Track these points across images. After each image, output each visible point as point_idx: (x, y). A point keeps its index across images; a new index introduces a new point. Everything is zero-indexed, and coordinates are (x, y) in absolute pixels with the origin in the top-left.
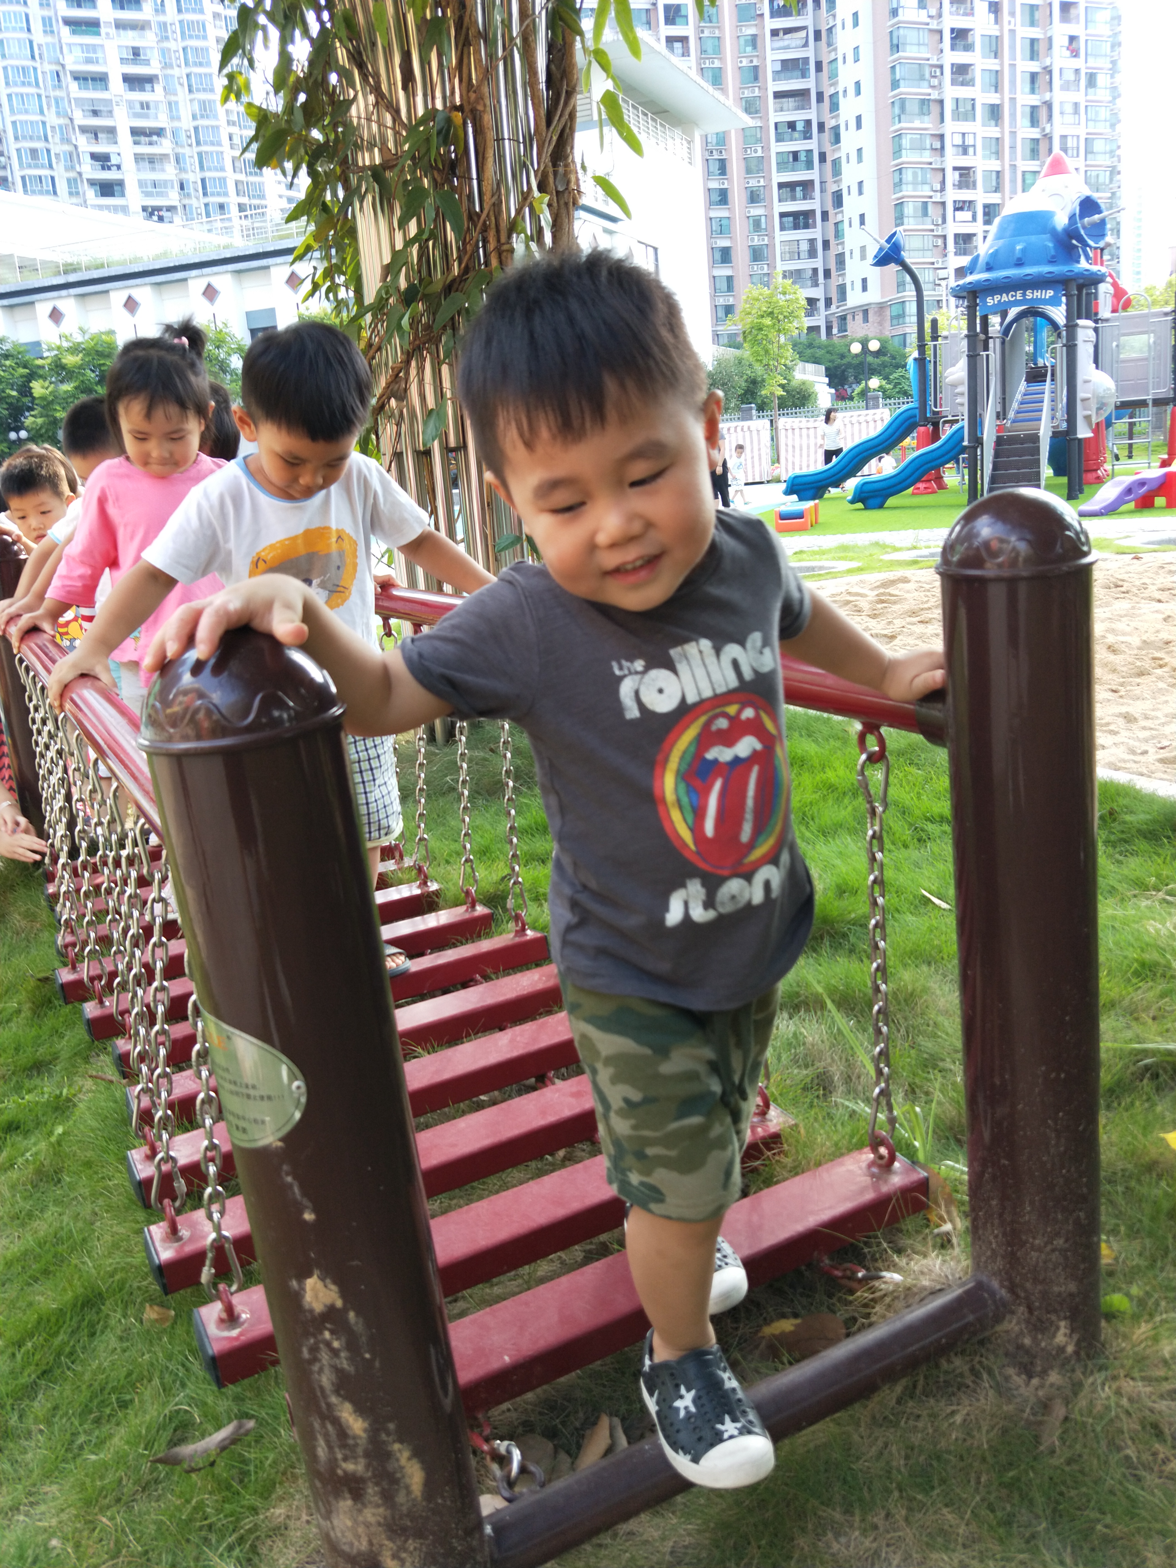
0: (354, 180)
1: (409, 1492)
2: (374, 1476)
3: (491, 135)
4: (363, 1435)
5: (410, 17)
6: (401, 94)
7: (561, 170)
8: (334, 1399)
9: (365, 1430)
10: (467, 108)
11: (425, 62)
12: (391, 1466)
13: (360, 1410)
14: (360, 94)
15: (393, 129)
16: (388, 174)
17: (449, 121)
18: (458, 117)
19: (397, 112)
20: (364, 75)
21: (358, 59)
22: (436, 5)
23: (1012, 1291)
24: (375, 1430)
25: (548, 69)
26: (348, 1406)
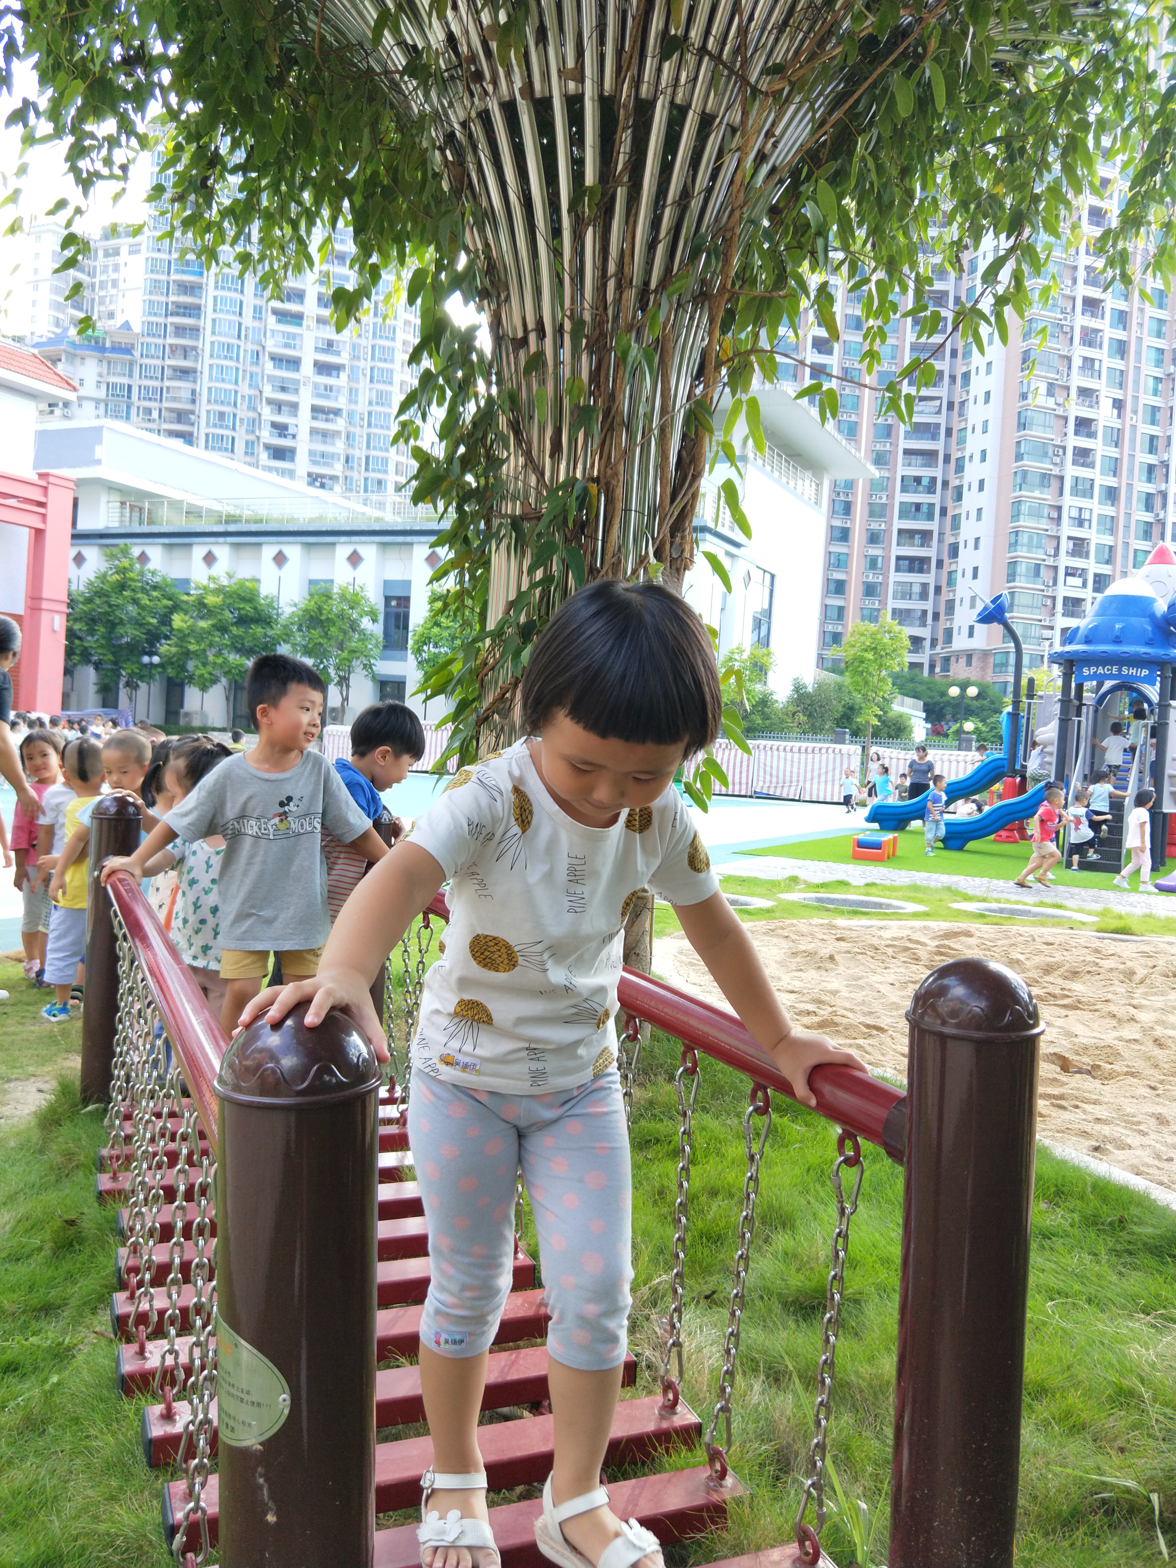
0: (496, 522)
3: (620, 505)
5: (566, 401)
6: (548, 460)
7: (678, 540)
10: (603, 482)
11: (573, 440)
14: (512, 457)
15: (536, 488)
16: (527, 525)
17: (585, 490)
18: (593, 488)
19: (542, 474)
20: (519, 441)
21: (515, 427)
22: (590, 394)
25: (679, 453)
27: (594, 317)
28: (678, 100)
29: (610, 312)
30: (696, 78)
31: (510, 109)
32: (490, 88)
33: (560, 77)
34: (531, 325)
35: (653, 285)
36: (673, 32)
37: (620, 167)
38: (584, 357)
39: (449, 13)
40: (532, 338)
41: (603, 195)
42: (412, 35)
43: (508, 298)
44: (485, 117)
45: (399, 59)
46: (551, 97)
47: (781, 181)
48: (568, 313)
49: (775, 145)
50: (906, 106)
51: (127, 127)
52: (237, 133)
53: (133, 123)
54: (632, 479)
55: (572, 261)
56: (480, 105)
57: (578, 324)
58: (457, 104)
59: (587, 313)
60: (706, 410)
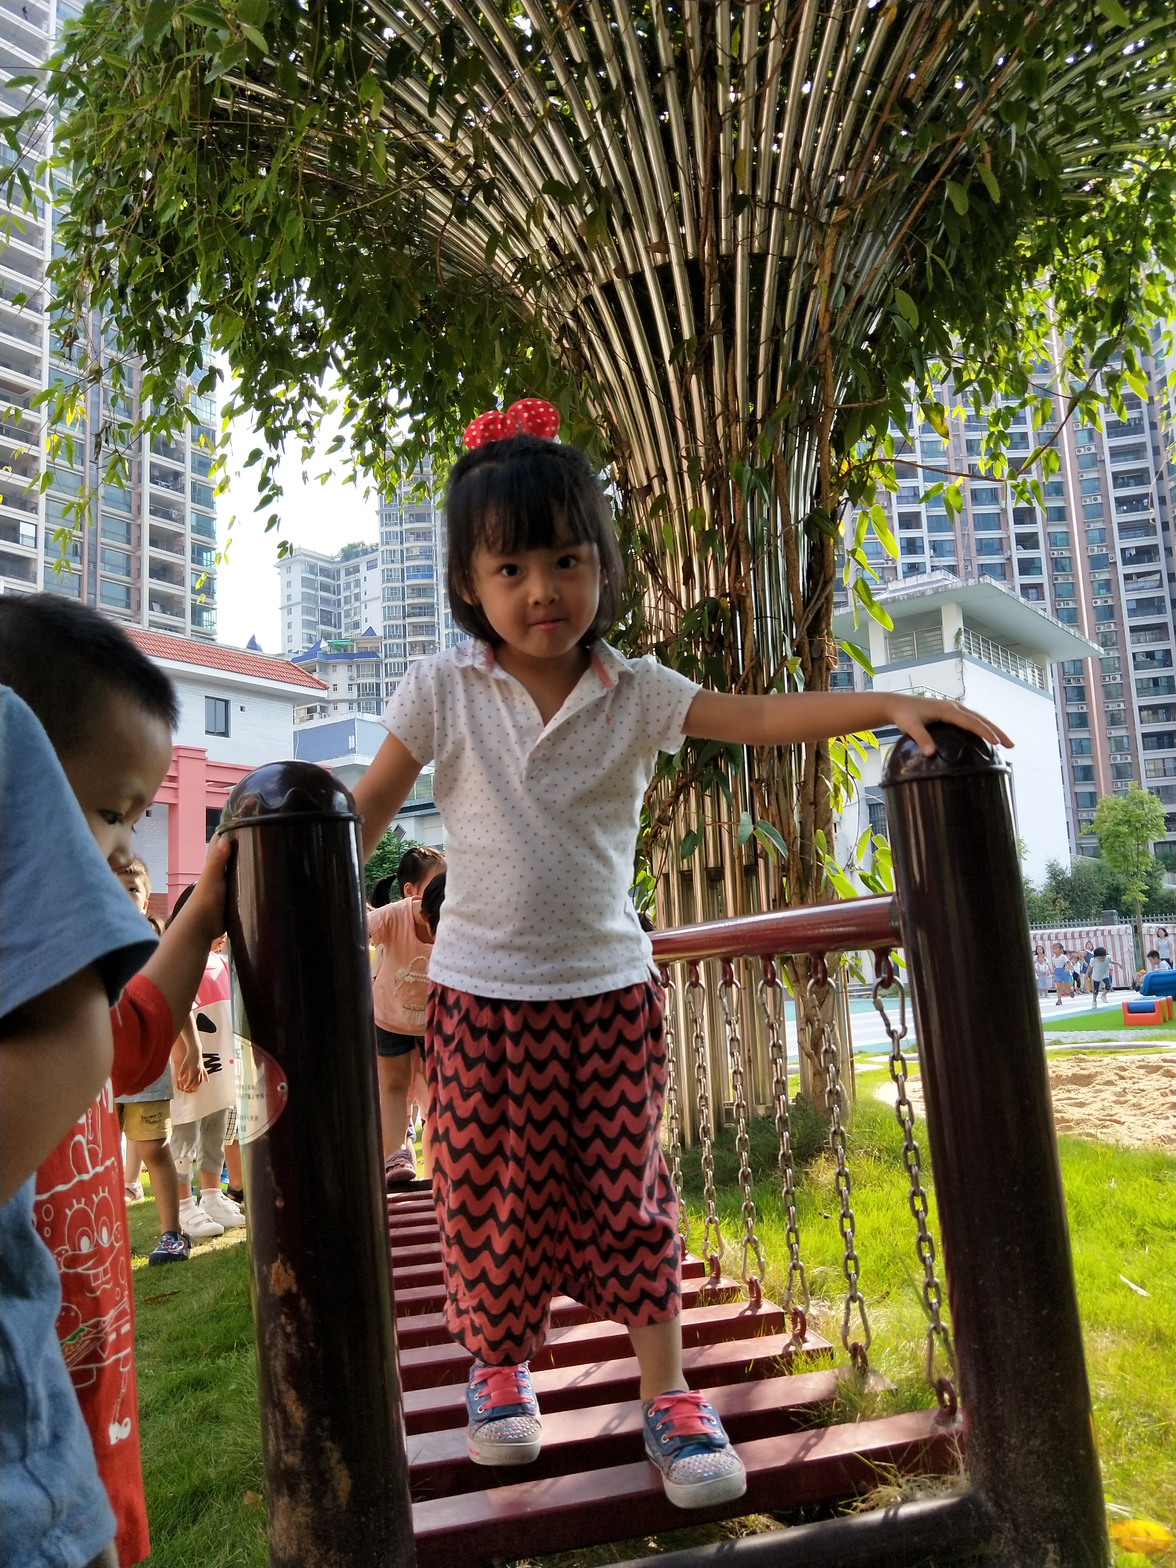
1: (335, 1498)
2: (308, 1472)
3: (752, 613)
4: (302, 1425)
5: (692, 532)
6: (683, 587)
7: (816, 641)
8: (283, 1386)
9: (303, 1421)
10: (735, 596)
11: (703, 564)
12: (323, 1464)
13: (302, 1399)
14: (652, 592)
15: (675, 615)
16: (669, 648)
17: (720, 606)
18: (726, 601)
19: (679, 602)
20: (655, 578)
21: (652, 567)
22: (714, 521)
23: (997, 1504)
24: (312, 1422)
25: (809, 565)
26: (293, 1393)
27: (707, 451)
28: (756, 250)
29: (721, 445)
30: (768, 229)
31: (609, 290)
32: (589, 276)
33: (647, 252)
34: (653, 473)
35: (759, 416)
36: (741, 192)
37: (712, 318)
38: (704, 489)
39: (546, 221)
40: (656, 483)
41: (700, 344)
42: (521, 251)
43: (631, 455)
44: (589, 301)
45: (511, 269)
46: (643, 271)
47: (872, 310)
48: (684, 453)
49: (857, 276)
50: (961, 206)
51: (308, 393)
52: (403, 385)
53: (312, 388)
54: (764, 590)
55: (681, 408)
56: (583, 292)
57: (694, 461)
58: (565, 297)
59: (701, 451)
60: (826, 518)
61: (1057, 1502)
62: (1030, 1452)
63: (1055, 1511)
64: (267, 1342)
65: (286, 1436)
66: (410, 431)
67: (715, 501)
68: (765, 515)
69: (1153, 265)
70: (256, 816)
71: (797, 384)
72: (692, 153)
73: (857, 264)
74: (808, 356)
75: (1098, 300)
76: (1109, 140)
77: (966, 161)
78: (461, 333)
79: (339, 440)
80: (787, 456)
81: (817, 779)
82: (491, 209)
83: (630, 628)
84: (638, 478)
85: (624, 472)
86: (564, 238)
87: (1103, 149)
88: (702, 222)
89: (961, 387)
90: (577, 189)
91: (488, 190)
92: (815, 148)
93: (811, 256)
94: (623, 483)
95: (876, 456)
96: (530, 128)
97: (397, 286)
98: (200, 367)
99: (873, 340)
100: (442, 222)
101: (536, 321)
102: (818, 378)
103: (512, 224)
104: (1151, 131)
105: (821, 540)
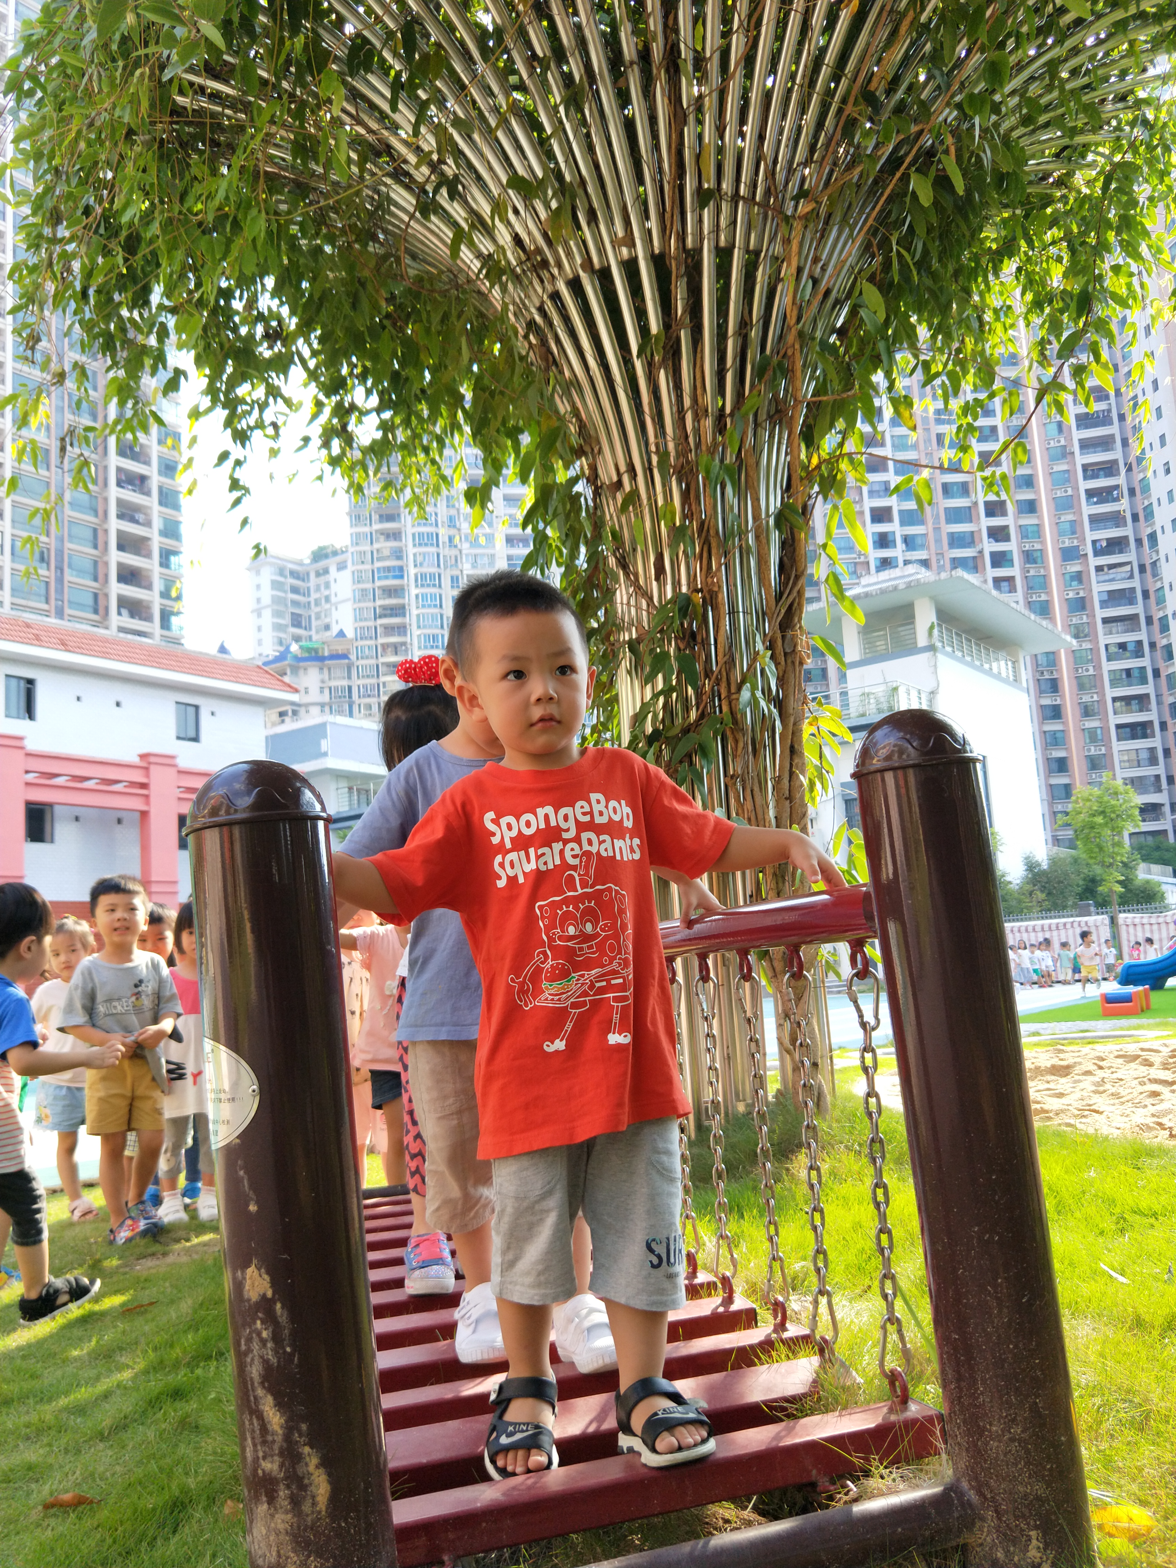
1: (314, 1504)
2: (286, 1478)
3: (724, 608)
4: (280, 1432)
5: (663, 527)
7: (789, 635)
8: (260, 1392)
9: (281, 1427)
10: (707, 592)
11: (674, 558)
12: (300, 1471)
13: (279, 1405)
14: (623, 587)
15: (648, 611)
16: (642, 645)
17: (692, 601)
18: (699, 599)
19: (651, 598)
20: (627, 575)
21: (623, 564)
22: (684, 517)
23: (980, 1493)
24: (290, 1429)
25: (781, 560)
26: (270, 1399)
27: (676, 446)
28: (722, 244)
29: (691, 440)
30: (734, 223)
31: (575, 285)
32: (555, 271)
33: (613, 247)
35: (728, 410)
36: (706, 186)
37: (679, 313)
38: (674, 483)
39: (511, 216)
40: (626, 479)
41: (668, 337)
42: (486, 246)
43: (600, 451)
44: (556, 296)
45: (476, 265)
46: (609, 266)
47: (839, 303)
48: (653, 448)
49: (823, 269)
50: (926, 197)
51: (273, 392)
52: (369, 383)
53: (278, 388)
54: (735, 585)
55: (650, 403)
56: (550, 288)
57: (664, 456)
58: (532, 293)
59: (671, 446)
60: (795, 511)
61: (1039, 1489)
62: (1012, 1440)
63: (1038, 1498)
64: (243, 1347)
65: (264, 1442)
66: (378, 429)
67: (685, 496)
68: (736, 510)
69: (1117, 257)
70: (222, 818)
71: (766, 377)
72: (657, 147)
73: (824, 257)
74: (776, 351)
75: (1064, 291)
76: (1074, 132)
77: (931, 153)
78: (428, 331)
79: (306, 440)
80: (756, 450)
81: (791, 773)
82: (455, 204)
83: (602, 626)
84: (607, 474)
85: (594, 468)
86: (529, 233)
87: (1066, 141)
88: (668, 216)
89: (929, 378)
90: (541, 183)
91: (453, 187)
92: (779, 142)
93: (777, 248)
94: (593, 479)
95: (846, 449)
96: (493, 124)
97: (363, 284)
98: (165, 367)
99: (842, 332)
100: (406, 219)
101: (502, 317)
102: (786, 371)
103: (477, 221)
104: (1114, 123)
105: (792, 534)
